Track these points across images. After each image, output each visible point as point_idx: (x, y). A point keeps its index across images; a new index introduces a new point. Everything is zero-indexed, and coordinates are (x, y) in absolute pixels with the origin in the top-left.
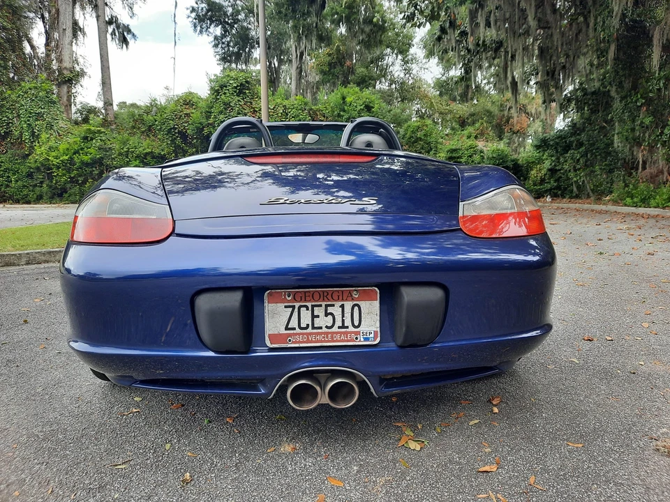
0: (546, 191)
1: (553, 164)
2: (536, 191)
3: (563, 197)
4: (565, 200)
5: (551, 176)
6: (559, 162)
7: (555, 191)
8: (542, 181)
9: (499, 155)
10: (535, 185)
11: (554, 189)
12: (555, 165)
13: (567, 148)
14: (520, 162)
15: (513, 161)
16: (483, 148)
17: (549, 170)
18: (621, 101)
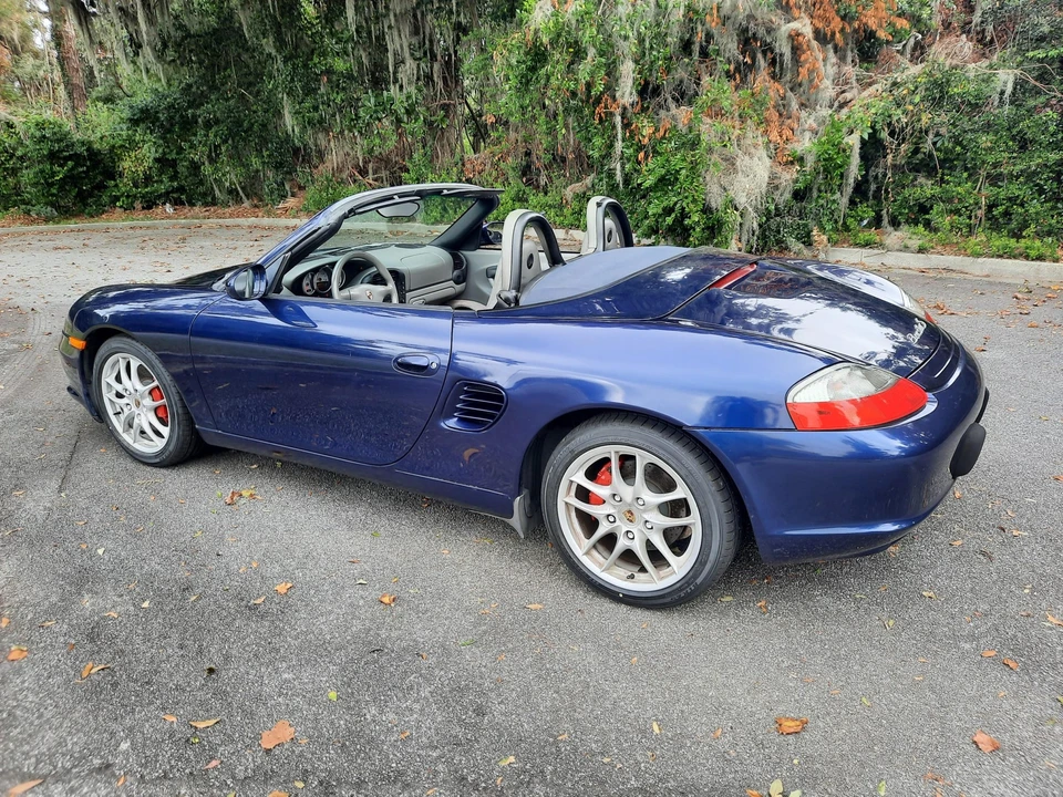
0: (160, 196)
1: (160, 150)
2: (143, 197)
3: (192, 205)
4: (197, 209)
5: (161, 172)
6: (169, 147)
7: (175, 195)
8: (148, 179)
9: (55, 133)
10: (136, 185)
11: (172, 192)
12: (164, 153)
13: (188, 125)
14: (96, 146)
15: (83, 143)
16: (10, 117)
17: (157, 160)
18: (285, 62)
